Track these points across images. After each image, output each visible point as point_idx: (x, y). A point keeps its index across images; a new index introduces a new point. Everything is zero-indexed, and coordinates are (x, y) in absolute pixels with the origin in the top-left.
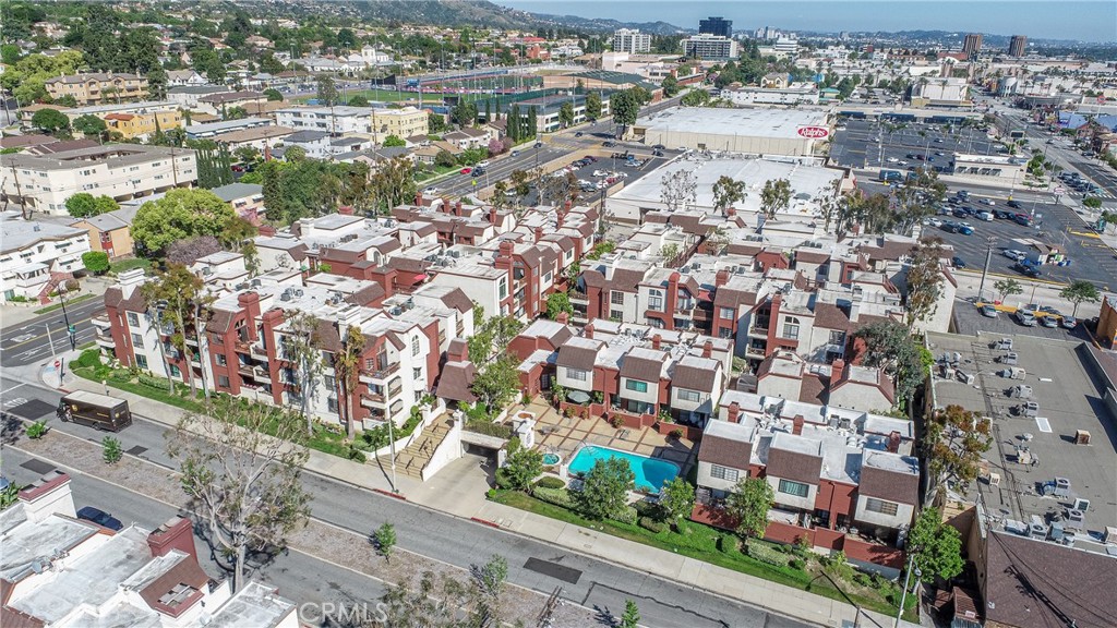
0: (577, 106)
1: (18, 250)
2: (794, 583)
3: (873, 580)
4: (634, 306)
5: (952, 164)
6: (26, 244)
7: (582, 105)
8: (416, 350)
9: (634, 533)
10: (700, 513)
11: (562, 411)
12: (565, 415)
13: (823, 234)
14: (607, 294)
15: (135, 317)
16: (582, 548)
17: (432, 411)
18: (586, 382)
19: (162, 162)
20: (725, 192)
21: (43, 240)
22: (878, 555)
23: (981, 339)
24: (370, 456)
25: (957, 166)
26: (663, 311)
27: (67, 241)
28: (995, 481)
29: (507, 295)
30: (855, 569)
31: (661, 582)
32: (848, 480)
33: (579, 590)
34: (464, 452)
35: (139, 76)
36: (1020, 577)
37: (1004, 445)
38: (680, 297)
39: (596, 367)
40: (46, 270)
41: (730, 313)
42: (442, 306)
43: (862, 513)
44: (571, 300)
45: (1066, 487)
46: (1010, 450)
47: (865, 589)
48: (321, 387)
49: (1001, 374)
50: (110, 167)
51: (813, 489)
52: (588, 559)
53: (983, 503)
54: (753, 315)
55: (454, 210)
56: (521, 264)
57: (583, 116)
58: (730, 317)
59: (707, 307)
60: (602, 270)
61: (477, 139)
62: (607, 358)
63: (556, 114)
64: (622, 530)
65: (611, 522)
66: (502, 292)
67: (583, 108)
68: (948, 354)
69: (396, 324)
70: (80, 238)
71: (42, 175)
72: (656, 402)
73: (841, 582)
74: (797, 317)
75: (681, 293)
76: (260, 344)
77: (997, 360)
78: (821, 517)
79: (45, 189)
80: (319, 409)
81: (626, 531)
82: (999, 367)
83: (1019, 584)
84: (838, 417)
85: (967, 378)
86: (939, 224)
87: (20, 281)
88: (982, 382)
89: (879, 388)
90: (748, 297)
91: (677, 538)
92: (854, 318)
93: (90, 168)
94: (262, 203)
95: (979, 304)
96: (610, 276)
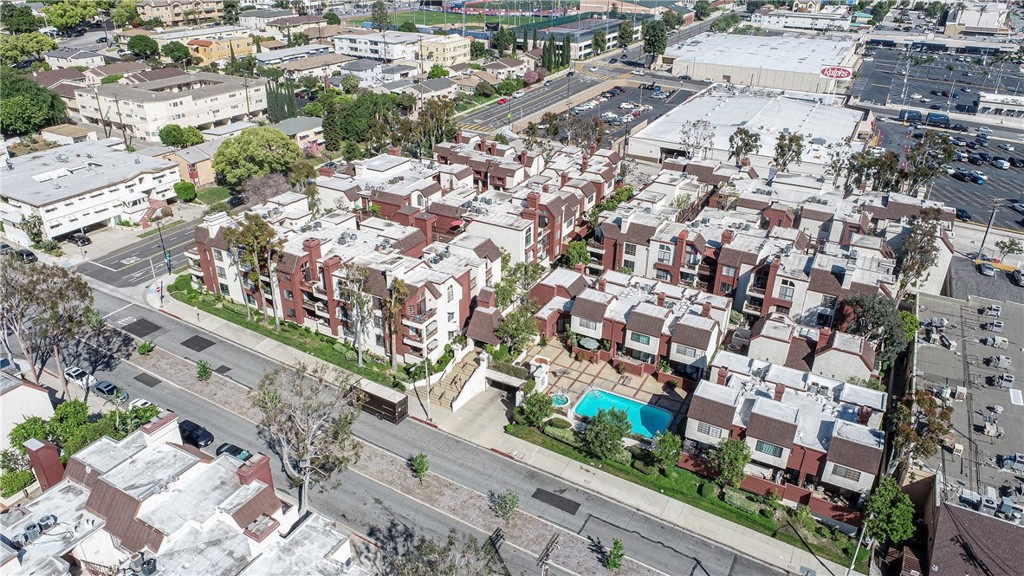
0: (610, 33)
1: (123, 182)
2: (762, 529)
3: (832, 533)
4: (645, 258)
5: (976, 104)
6: (129, 177)
7: (614, 31)
8: (450, 298)
9: (628, 473)
10: (686, 461)
11: (574, 355)
12: (576, 358)
13: (831, 188)
14: (621, 245)
15: (220, 253)
16: (582, 483)
17: (462, 349)
18: (596, 331)
19: (237, 93)
20: (740, 143)
21: (142, 173)
22: (838, 513)
23: (971, 303)
24: (410, 386)
25: (981, 106)
26: (671, 264)
27: (161, 174)
28: (959, 451)
29: (532, 242)
30: (818, 521)
31: (647, 519)
32: (819, 448)
33: (577, 520)
34: (488, 385)
36: (965, 546)
37: (975, 415)
38: (687, 252)
39: (606, 319)
40: (146, 199)
41: (732, 271)
42: (474, 256)
43: (828, 476)
44: (589, 249)
46: (978, 420)
47: (824, 540)
48: (370, 325)
49: (984, 342)
50: (194, 99)
51: (786, 452)
52: (586, 493)
53: (944, 472)
54: (753, 275)
55: (490, 149)
56: (545, 213)
57: (615, 42)
58: (731, 274)
59: (711, 263)
60: (618, 222)
61: (514, 69)
62: (616, 311)
63: (589, 42)
64: (618, 470)
65: (609, 462)
66: (527, 240)
67: (616, 34)
68: (935, 319)
69: (435, 274)
70: (172, 170)
71: (139, 106)
72: (656, 354)
73: (803, 532)
74: (793, 281)
75: (689, 249)
76: (320, 284)
77: (983, 327)
78: (792, 476)
79: (142, 118)
80: (369, 340)
81: (621, 470)
82: (984, 334)
83: (963, 552)
84: (817, 385)
85: (950, 344)
86: (952, 171)
87: (125, 209)
88: (964, 348)
89: (860, 356)
90: (749, 258)
91: (664, 481)
92: (846, 285)
93: (178, 100)
94: (322, 135)
95: (978, 261)
96: (625, 229)
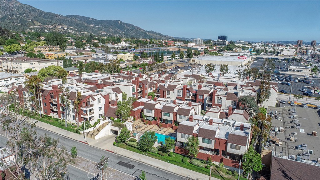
0: (177, 54)
1: (4, 79)
2: (206, 173)
3: (233, 173)
4: (173, 95)
5: (287, 69)
6: (6, 78)
7: (178, 54)
8: (100, 102)
9: (156, 156)
10: (177, 150)
11: (144, 123)
12: (145, 124)
13: (238, 79)
14: (165, 92)
15: (25, 93)
16: (138, 159)
17: (103, 121)
18: (152, 114)
19: (54, 63)
20: (209, 68)
21: (11, 77)
22: (235, 164)
23: (285, 108)
24: (82, 132)
25: (289, 69)
26: (182, 97)
27: (18, 78)
28: (281, 145)
29: (135, 91)
30: (228, 170)
31: (160, 171)
32: (225, 139)
33: (132, 171)
34: (112, 134)
35: (59, 47)
36: (283, 172)
37: (287, 136)
38: (187, 93)
39: (155, 109)
40: (11, 85)
41: (202, 97)
42: (112, 91)
43: (230, 150)
44: (155, 94)
45: (305, 147)
46: (288, 137)
47: (230, 176)
48: (71, 112)
49: (290, 117)
50: (39, 63)
51: (213, 141)
52: (138, 162)
53: (276, 151)
54: (208, 97)
55: (130, 74)
56: (141, 84)
57: (179, 57)
58: (201, 98)
59: (195, 96)
60: (165, 85)
61: (145, 61)
62: (159, 106)
63: (170, 56)
64: (153, 155)
65: (149, 152)
66: (133, 90)
67: (179, 55)
68: (273, 111)
70: (23, 77)
71: (20, 64)
72: (173, 120)
73: (222, 173)
74: (221, 97)
75: (187, 91)
76: (56, 100)
77: (290, 114)
78: (216, 151)
79: (21, 68)
80: (70, 119)
81: (154, 155)
82: (290, 116)
83: (283, 174)
84: (226, 122)
85: (278, 118)
86: (280, 83)
87: (3, 88)
88: (283, 119)
89: (243, 115)
90: (207, 92)
91: (169, 158)
92: (239, 97)
93: (33, 63)
94: (78, 73)
95: (289, 102)
96: (166, 87)
